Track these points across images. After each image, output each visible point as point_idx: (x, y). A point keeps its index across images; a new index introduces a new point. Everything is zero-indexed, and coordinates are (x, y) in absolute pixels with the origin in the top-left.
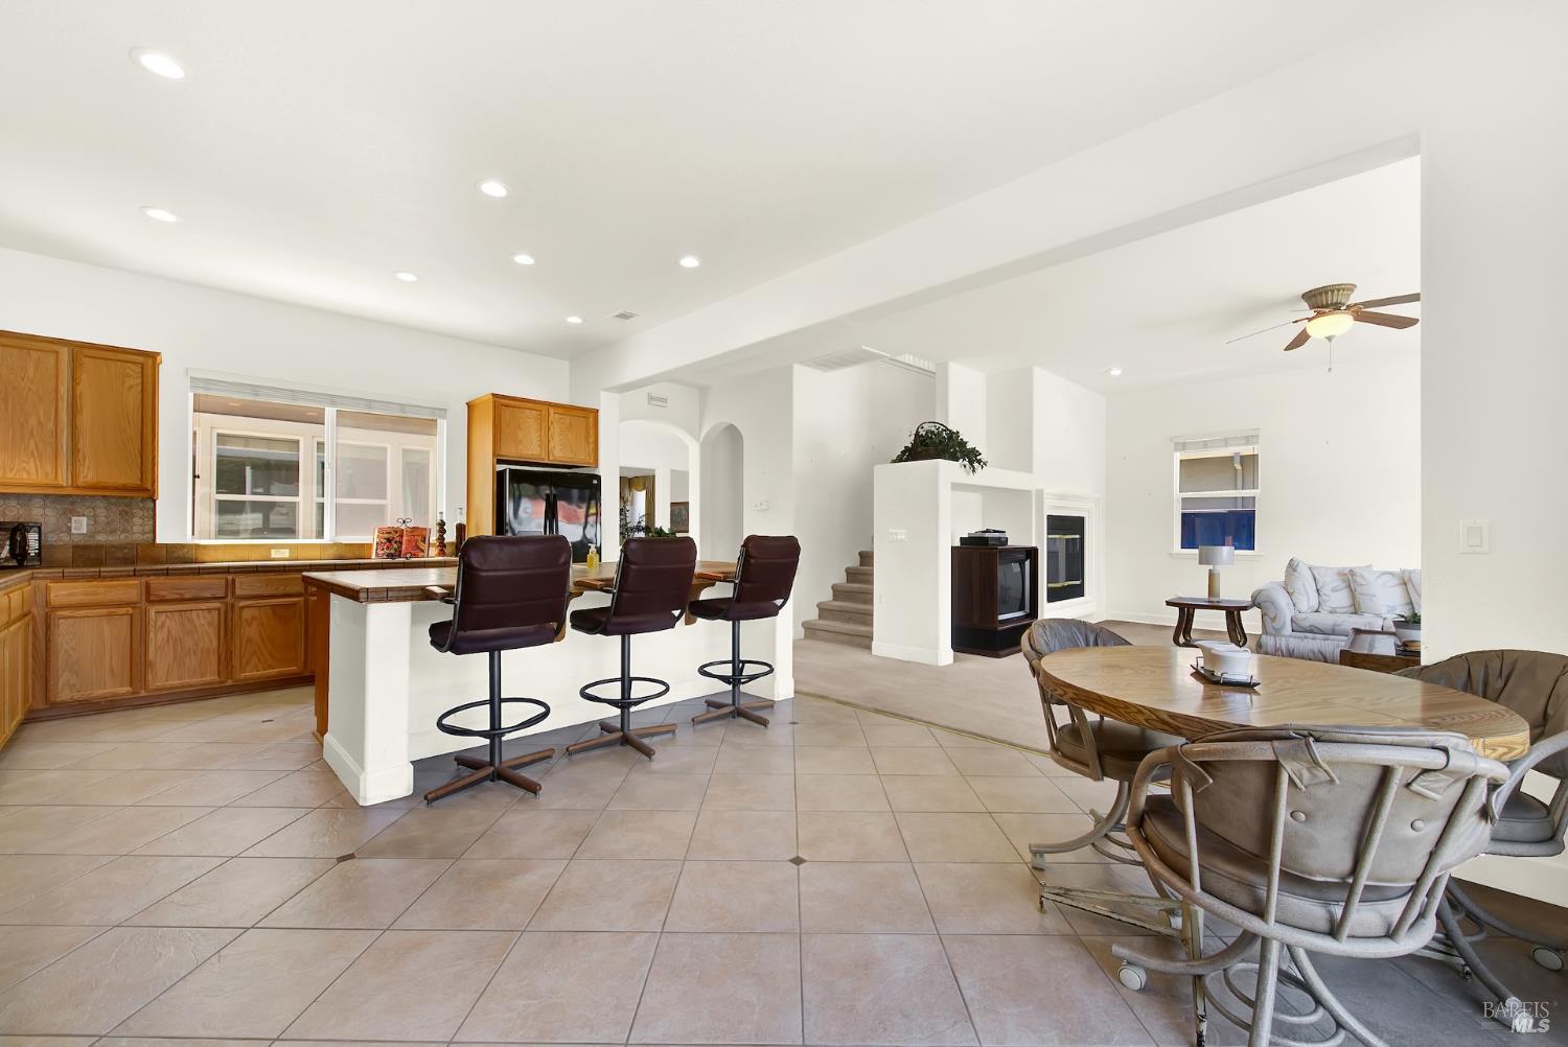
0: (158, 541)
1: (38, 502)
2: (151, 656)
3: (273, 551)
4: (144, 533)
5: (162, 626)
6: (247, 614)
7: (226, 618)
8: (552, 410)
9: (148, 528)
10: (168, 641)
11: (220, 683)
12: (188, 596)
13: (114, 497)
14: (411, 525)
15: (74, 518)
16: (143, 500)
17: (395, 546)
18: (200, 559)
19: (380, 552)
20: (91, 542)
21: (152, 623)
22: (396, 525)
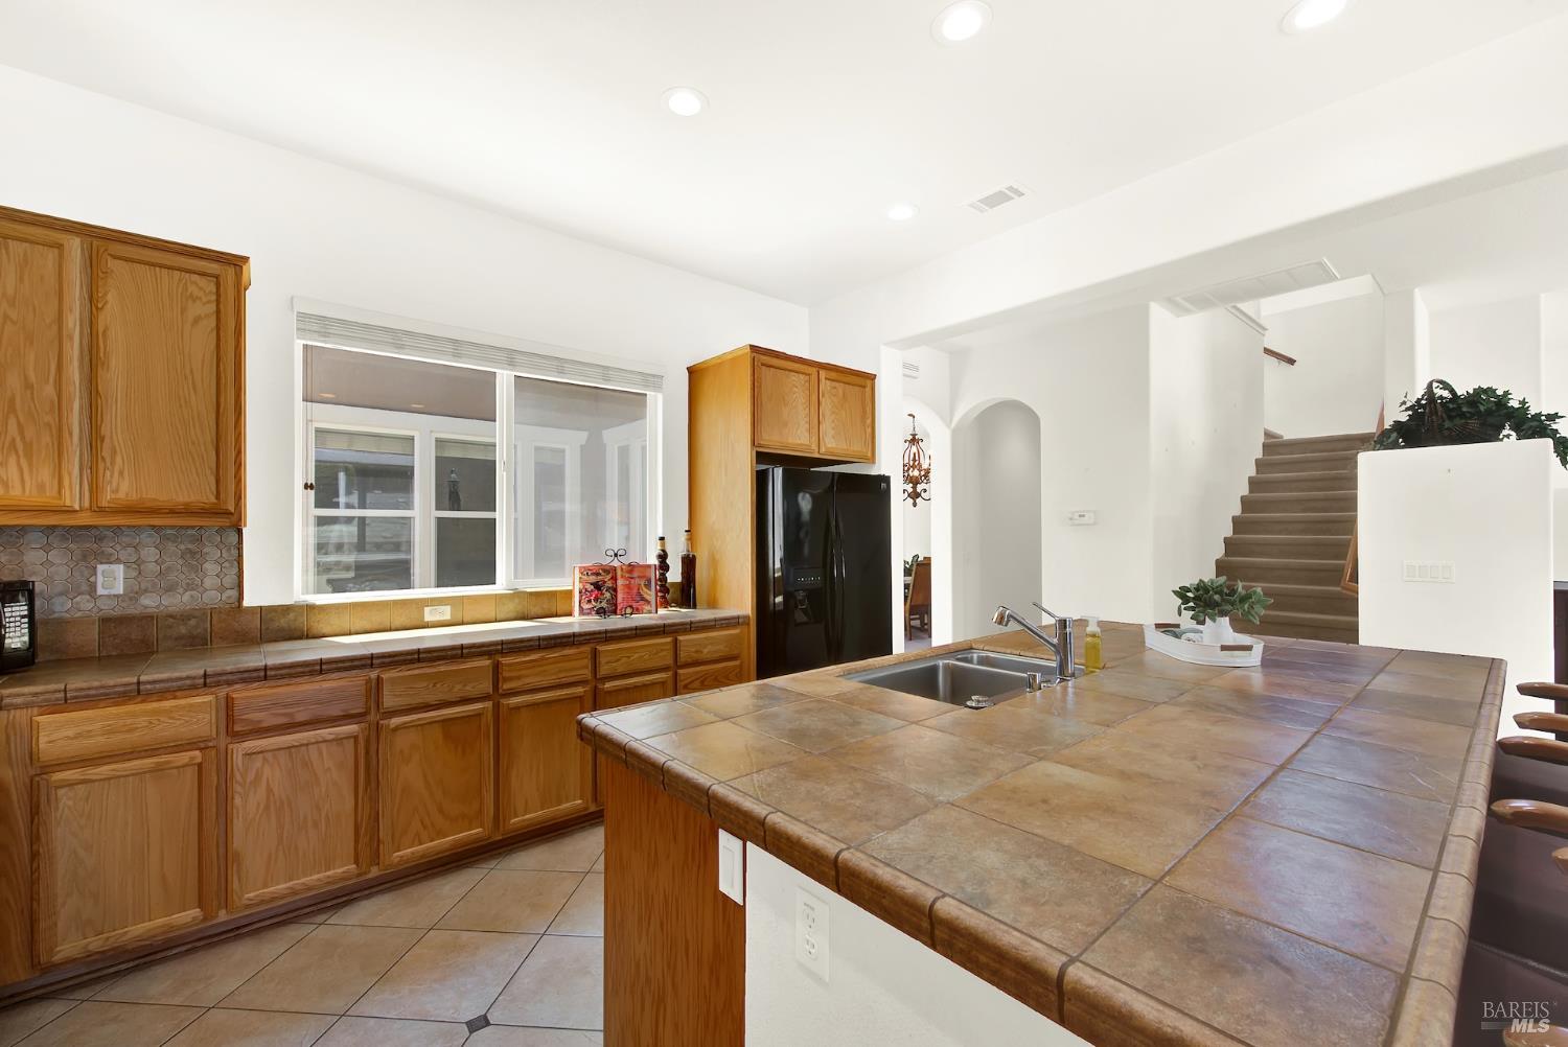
0: (247, 602)
1: (36, 539)
2: (237, 842)
3: (427, 609)
4: (222, 589)
5: (258, 777)
6: (402, 741)
7: (367, 752)
8: (823, 374)
9: (230, 579)
10: (267, 807)
11: (359, 875)
12: (301, 717)
13: (172, 527)
14: (626, 560)
15: (101, 568)
16: (221, 530)
17: (608, 595)
18: (315, 631)
19: (586, 606)
20: (132, 611)
21: (238, 777)
22: (606, 561)
